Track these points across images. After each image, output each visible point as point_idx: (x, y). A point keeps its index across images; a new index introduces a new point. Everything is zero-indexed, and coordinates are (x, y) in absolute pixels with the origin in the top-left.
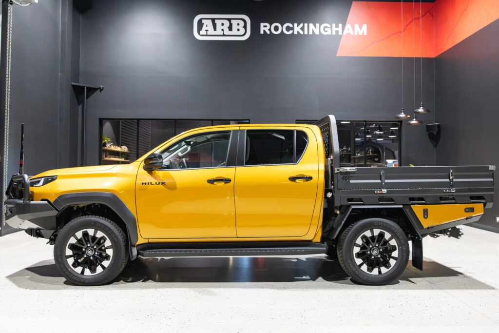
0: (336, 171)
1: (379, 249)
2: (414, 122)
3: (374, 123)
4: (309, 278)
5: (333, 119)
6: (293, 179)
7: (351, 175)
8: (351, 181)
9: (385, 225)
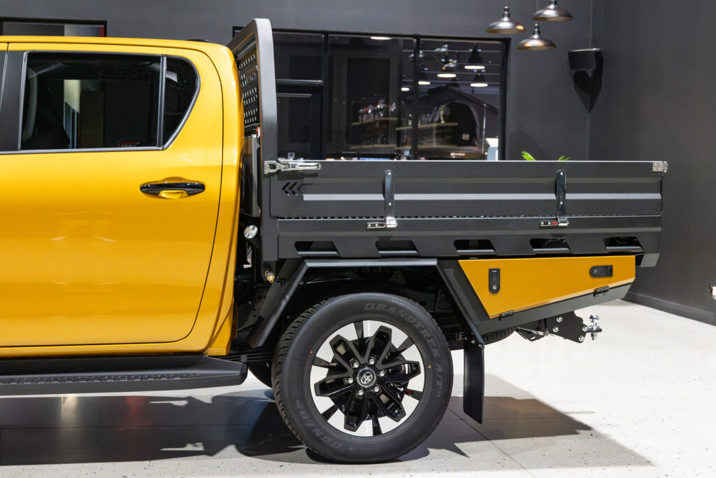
0: (267, 170)
1: (378, 371)
2: (534, 42)
3: (445, 43)
4: (200, 448)
5: (264, 28)
6: (152, 189)
7: (306, 180)
8: (307, 197)
9: (392, 310)
